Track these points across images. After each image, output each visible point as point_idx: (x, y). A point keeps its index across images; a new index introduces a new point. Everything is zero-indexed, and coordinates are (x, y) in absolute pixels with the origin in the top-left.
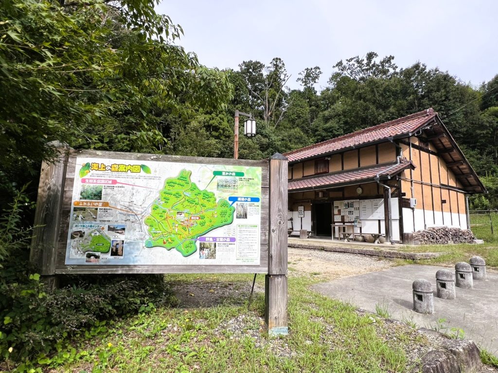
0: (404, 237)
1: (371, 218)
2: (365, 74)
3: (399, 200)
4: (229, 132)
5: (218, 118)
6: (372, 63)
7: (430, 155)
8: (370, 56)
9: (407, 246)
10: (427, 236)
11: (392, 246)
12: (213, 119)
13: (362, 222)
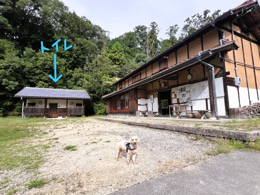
0: (229, 112)
1: (199, 98)
2: (203, 23)
3: (223, 79)
4: (125, 61)
5: (119, 54)
6: (207, 16)
7: (252, 43)
8: (206, 13)
9: (233, 121)
10: (253, 110)
11: (218, 121)
12: (116, 55)
13: (193, 102)
